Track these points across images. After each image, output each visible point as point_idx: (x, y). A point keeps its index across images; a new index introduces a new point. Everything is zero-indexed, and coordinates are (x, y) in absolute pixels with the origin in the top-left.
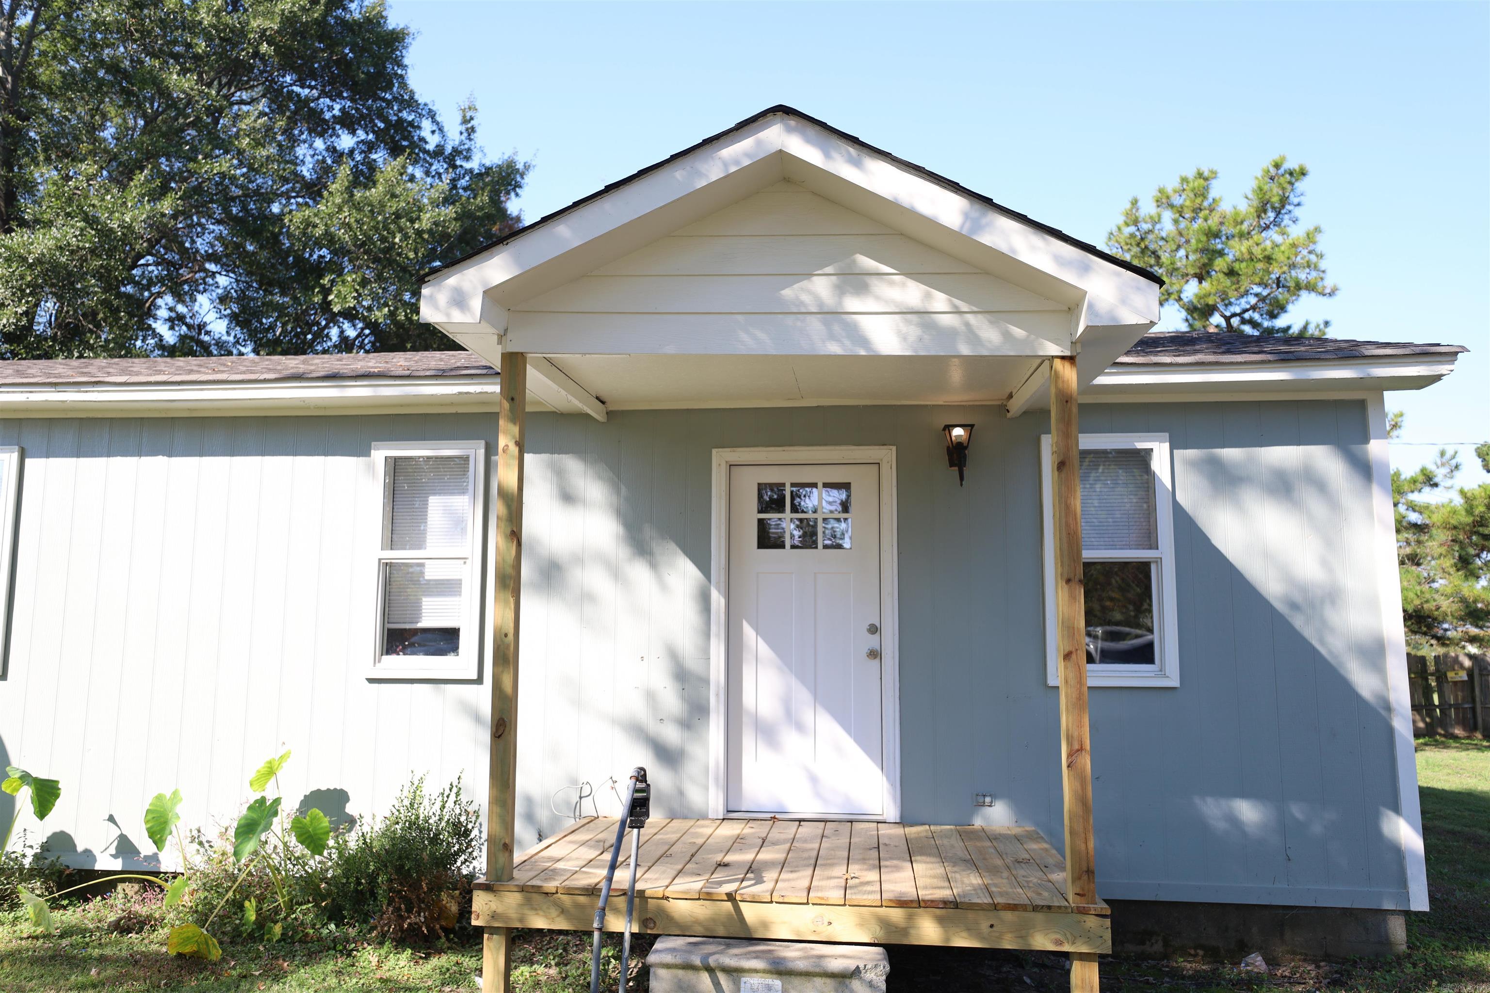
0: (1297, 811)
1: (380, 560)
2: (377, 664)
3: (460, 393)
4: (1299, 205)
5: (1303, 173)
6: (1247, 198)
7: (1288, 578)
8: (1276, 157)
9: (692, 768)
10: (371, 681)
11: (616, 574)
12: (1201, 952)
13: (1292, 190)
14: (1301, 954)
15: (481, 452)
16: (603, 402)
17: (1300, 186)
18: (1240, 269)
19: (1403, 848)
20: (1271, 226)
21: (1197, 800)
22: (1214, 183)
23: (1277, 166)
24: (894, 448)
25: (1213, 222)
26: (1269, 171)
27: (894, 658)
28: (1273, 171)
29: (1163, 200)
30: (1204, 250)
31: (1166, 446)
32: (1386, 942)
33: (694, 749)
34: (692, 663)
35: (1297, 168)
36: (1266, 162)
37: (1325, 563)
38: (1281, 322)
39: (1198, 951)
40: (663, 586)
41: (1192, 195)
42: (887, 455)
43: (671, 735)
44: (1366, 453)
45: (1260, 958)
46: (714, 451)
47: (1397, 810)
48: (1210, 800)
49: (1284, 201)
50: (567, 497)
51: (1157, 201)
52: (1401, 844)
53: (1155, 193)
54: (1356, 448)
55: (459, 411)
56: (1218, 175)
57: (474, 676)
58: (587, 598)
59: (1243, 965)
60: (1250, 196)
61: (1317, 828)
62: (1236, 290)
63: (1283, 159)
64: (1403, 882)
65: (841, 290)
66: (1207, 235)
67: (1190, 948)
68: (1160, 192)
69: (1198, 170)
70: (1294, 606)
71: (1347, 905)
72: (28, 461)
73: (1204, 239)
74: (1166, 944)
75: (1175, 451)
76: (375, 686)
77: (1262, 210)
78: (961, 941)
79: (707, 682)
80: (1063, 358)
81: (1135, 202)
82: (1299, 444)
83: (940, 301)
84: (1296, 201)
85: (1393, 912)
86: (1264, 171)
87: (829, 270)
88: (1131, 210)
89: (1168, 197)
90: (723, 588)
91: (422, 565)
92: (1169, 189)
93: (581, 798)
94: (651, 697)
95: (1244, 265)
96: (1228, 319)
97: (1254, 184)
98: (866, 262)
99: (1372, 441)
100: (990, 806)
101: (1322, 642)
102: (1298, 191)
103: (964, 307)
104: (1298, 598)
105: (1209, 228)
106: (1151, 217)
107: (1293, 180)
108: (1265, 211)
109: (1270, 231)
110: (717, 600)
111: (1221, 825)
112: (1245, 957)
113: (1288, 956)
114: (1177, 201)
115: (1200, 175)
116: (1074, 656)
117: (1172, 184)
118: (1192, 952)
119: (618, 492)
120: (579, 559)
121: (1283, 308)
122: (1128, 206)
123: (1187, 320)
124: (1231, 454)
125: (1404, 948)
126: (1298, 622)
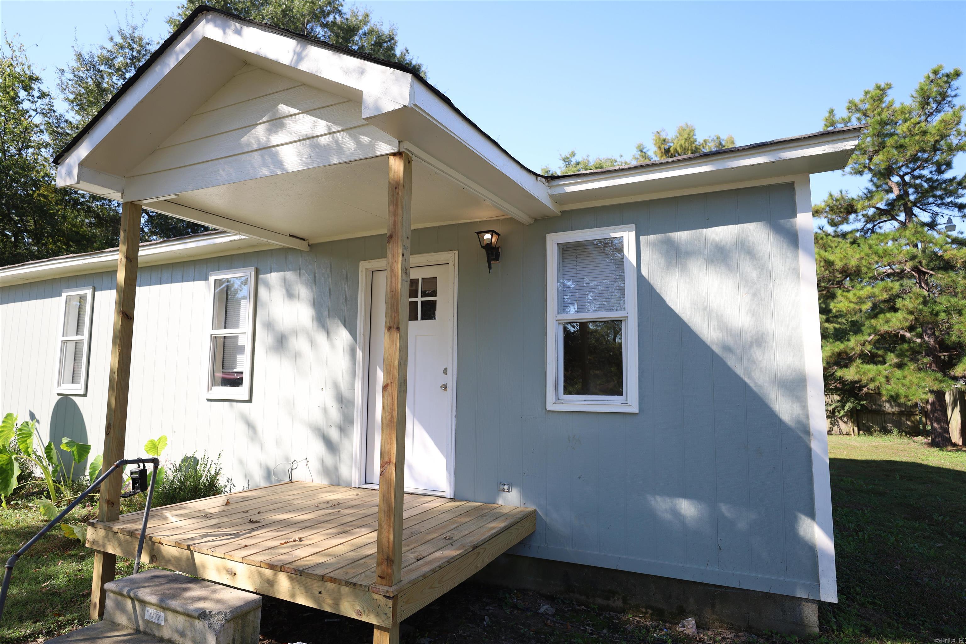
0: (725, 510)
1: (211, 335)
2: (210, 391)
3: (231, 241)
4: (956, 96)
5: (957, 74)
6: (913, 97)
7: (724, 327)
8: (934, 66)
9: (344, 455)
10: (209, 400)
11: (312, 341)
12: (650, 611)
13: (949, 87)
14: (728, 623)
15: (253, 273)
16: (304, 240)
17: (955, 83)
18: (905, 143)
19: (817, 549)
20: (934, 113)
21: (650, 497)
22: (889, 92)
23: (935, 72)
24: (457, 252)
25: (885, 116)
26: (929, 77)
27: (452, 389)
28: (932, 76)
29: (853, 107)
30: (879, 135)
31: (633, 234)
32: (800, 623)
33: (345, 443)
34: (346, 393)
35: (952, 72)
36: (927, 71)
37: (754, 315)
38: (948, 175)
39: (648, 610)
40: (333, 346)
41: (871, 101)
42: (452, 257)
43: (334, 434)
44: (794, 225)
45: (693, 622)
46: (360, 262)
47: (812, 516)
48: (659, 498)
49: (944, 95)
50: (290, 295)
51: (849, 109)
52: (815, 545)
53: (847, 104)
54: (785, 222)
55: (245, 252)
56: (892, 86)
57: (247, 398)
58: (297, 354)
59: (680, 625)
60: (915, 96)
61: (742, 525)
62: (903, 156)
63: (941, 67)
64: (815, 576)
65: (271, 131)
66: (880, 124)
67: (642, 607)
68: (850, 103)
69: (877, 85)
70: (727, 349)
71: (766, 590)
72: (96, 293)
73: (878, 127)
74: (625, 601)
75: (643, 239)
76: (210, 402)
77: (925, 103)
78: (302, 600)
79: (353, 403)
80: (394, 154)
81: (831, 112)
82: (737, 223)
83: (321, 126)
84: (953, 93)
85: (807, 600)
86: (925, 77)
87: (265, 119)
88: (829, 117)
89: (855, 105)
90: (361, 347)
91: (236, 337)
92: (857, 100)
93: (292, 469)
94: (325, 411)
95: (907, 140)
96: (902, 177)
97: (917, 87)
98: (284, 109)
99: (798, 215)
100: (508, 492)
101: (751, 378)
102: (954, 87)
103: (335, 128)
104: (731, 342)
105: (881, 119)
106: (843, 119)
107: (950, 80)
108: (928, 104)
109: (933, 117)
110: (359, 354)
111: (668, 516)
112: (683, 620)
113: (717, 624)
114: (862, 106)
115: (878, 87)
116: (389, 387)
117: (858, 97)
118: (644, 610)
119: (314, 292)
120: (295, 332)
121: (949, 165)
122: (827, 115)
123: (872, 181)
124: (683, 236)
125: (816, 630)
126: (731, 361)
